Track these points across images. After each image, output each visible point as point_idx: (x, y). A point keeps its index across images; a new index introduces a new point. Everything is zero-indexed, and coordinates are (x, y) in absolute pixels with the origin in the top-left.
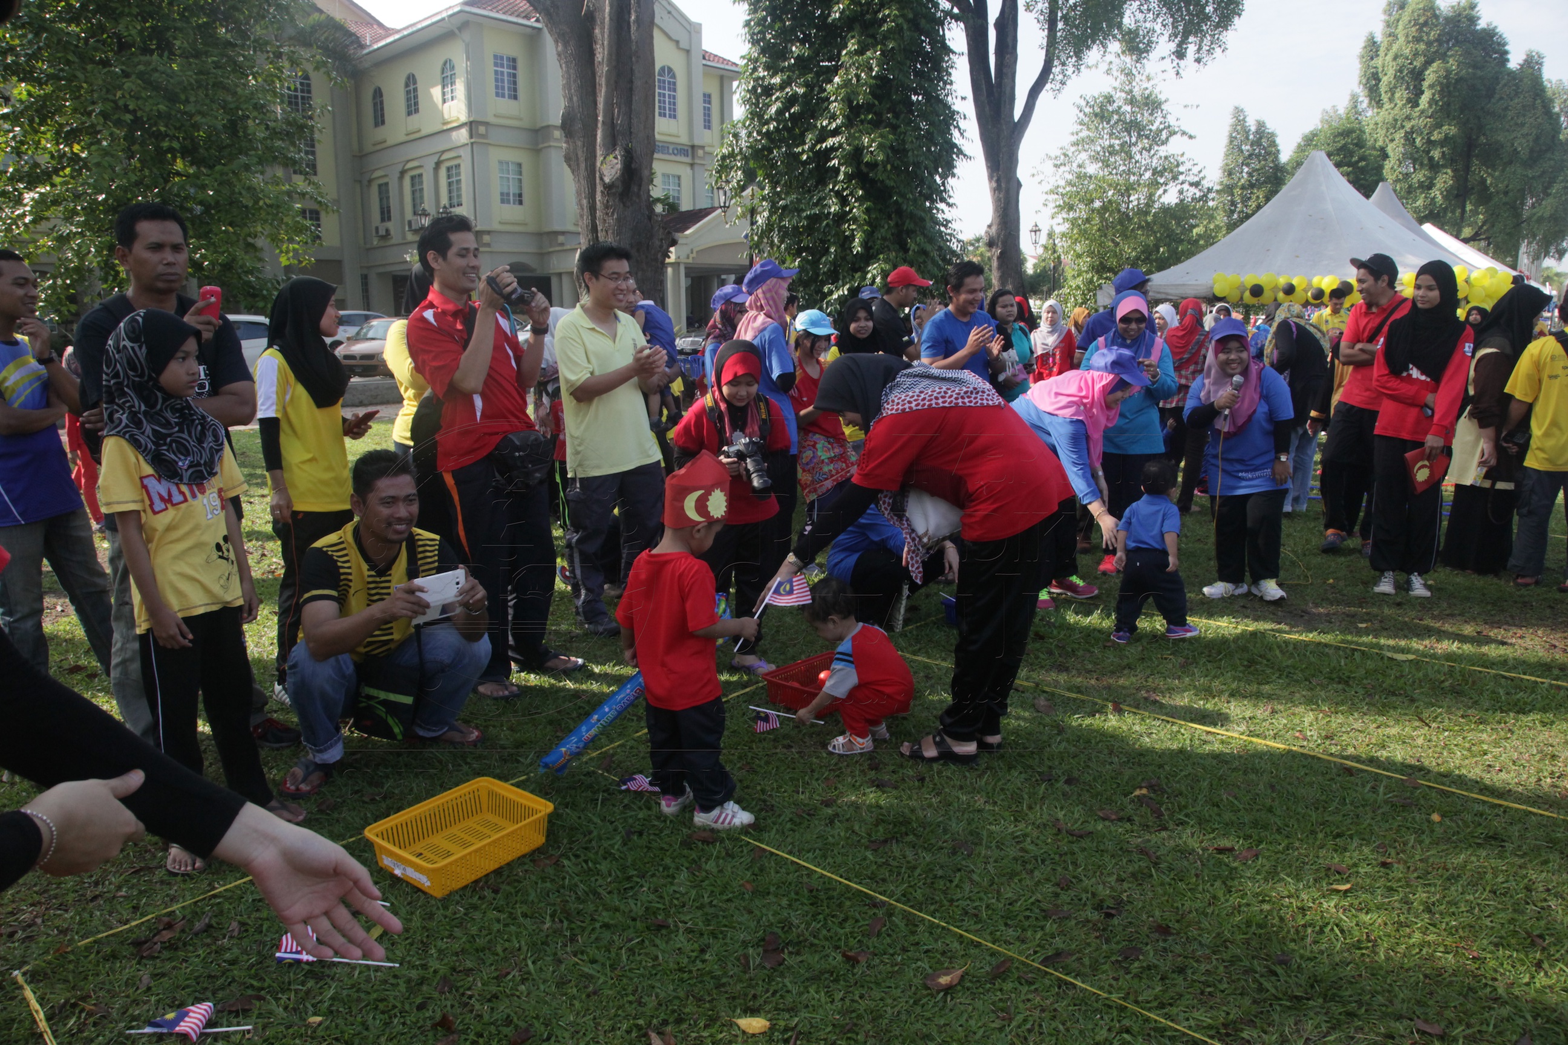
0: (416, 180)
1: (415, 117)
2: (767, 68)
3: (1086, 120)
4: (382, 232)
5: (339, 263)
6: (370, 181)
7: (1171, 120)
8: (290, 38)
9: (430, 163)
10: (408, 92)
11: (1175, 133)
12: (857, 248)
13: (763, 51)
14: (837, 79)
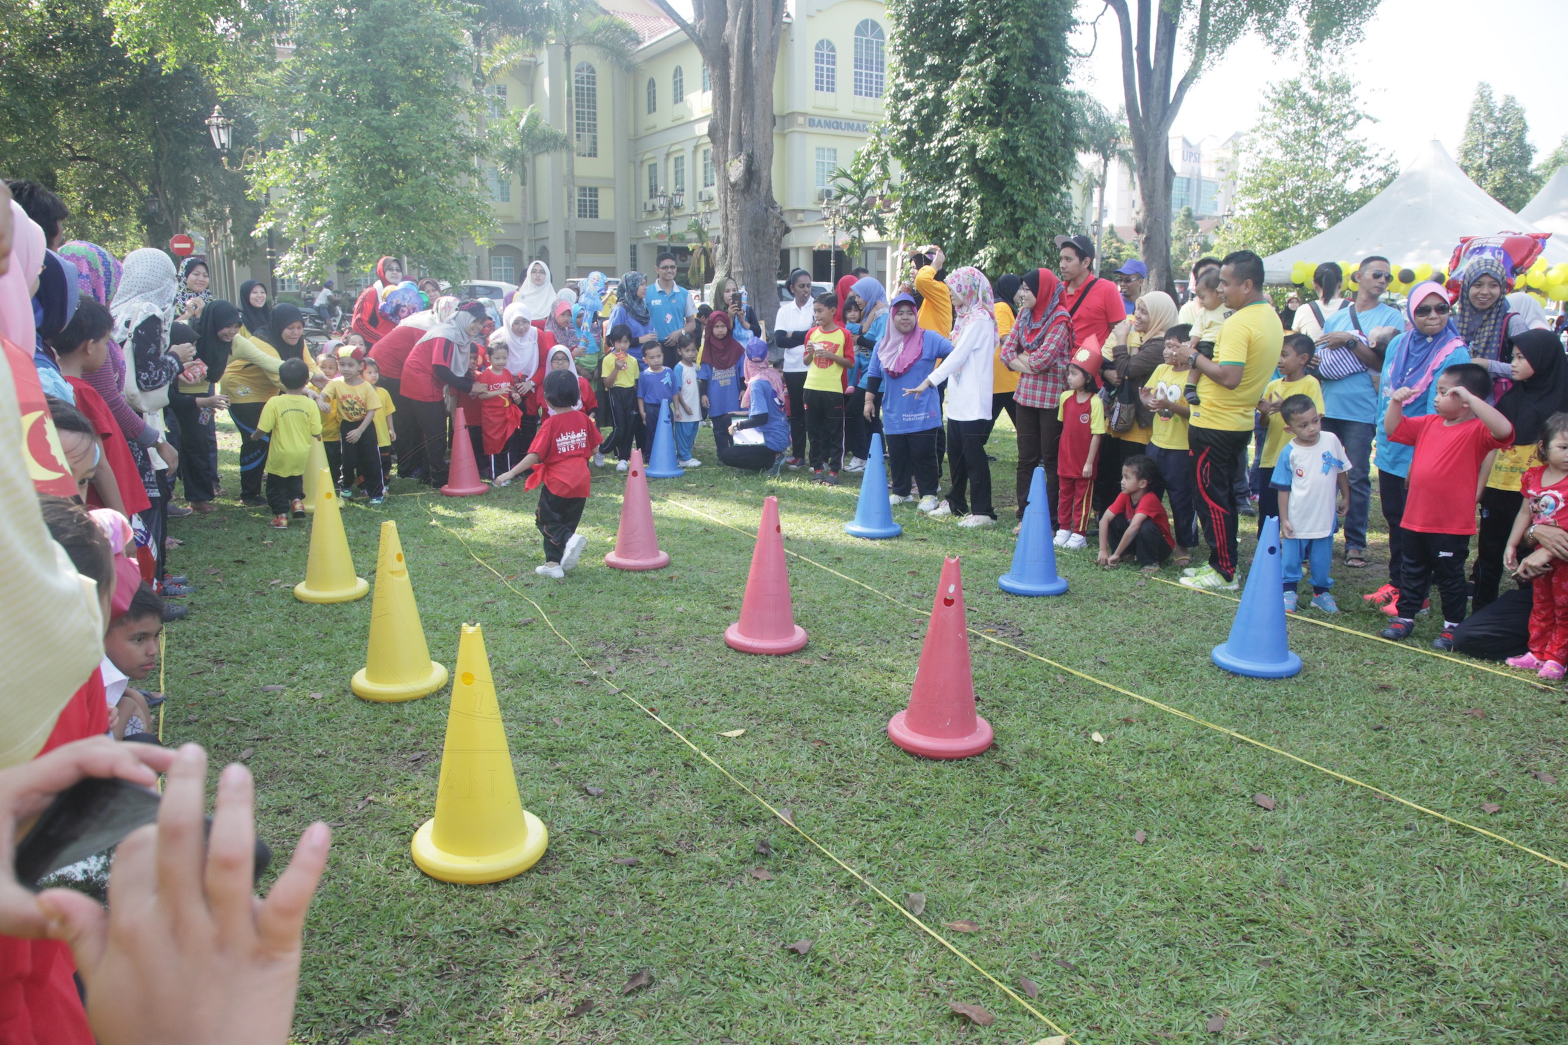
0: (679, 161)
1: (680, 105)
2: (906, 76)
3: (1270, 106)
4: (649, 208)
5: (613, 234)
6: (642, 162)
7: (1358, 106)
8: (578, 38)
9: (689, 148)
10: (675, 83)
11: (1359, 118)
12: (971, 233)
13: (904, 60)
14: (955, 87)
